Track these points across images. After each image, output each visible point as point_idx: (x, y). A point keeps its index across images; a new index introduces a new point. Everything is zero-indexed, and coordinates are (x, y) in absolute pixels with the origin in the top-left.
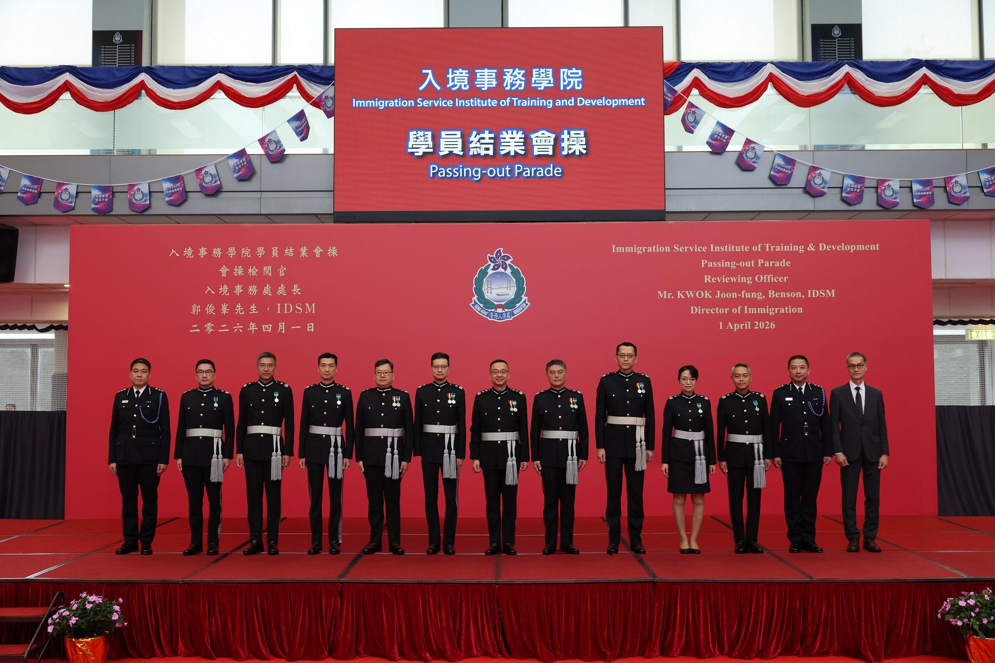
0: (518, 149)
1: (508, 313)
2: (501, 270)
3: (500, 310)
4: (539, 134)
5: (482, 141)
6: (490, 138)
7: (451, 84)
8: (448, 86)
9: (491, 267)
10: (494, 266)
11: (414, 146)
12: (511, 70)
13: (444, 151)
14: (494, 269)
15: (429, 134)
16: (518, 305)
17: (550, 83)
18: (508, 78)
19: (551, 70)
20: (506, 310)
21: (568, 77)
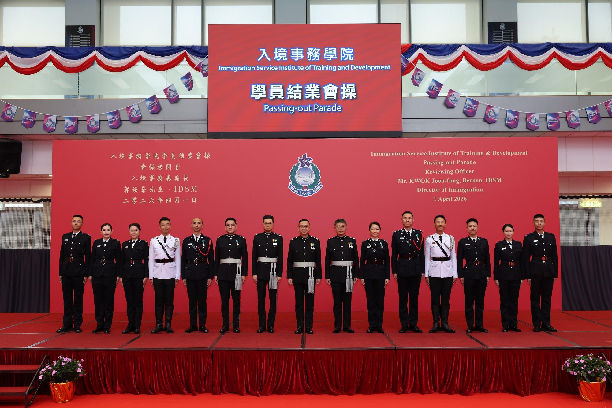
0: (315, 95)
1: (310, 192)
2: (306, 166)
3: (305, 190)
4: (328, 86)
5: (295, 91)
6: (299, 89)
7: (276, 57)
8: (275, 58)
9: (300, 165)
10: (302, 164)
11: (255, 94)
12: (312, 49)
13: (272, 96)
14: (302, 166)
15: (264, 86)
16: (316, 187)
17: (334, 56)
18: (310, 54)
19: (335, 49)
20: (309, 190)
21: (345, 53)
